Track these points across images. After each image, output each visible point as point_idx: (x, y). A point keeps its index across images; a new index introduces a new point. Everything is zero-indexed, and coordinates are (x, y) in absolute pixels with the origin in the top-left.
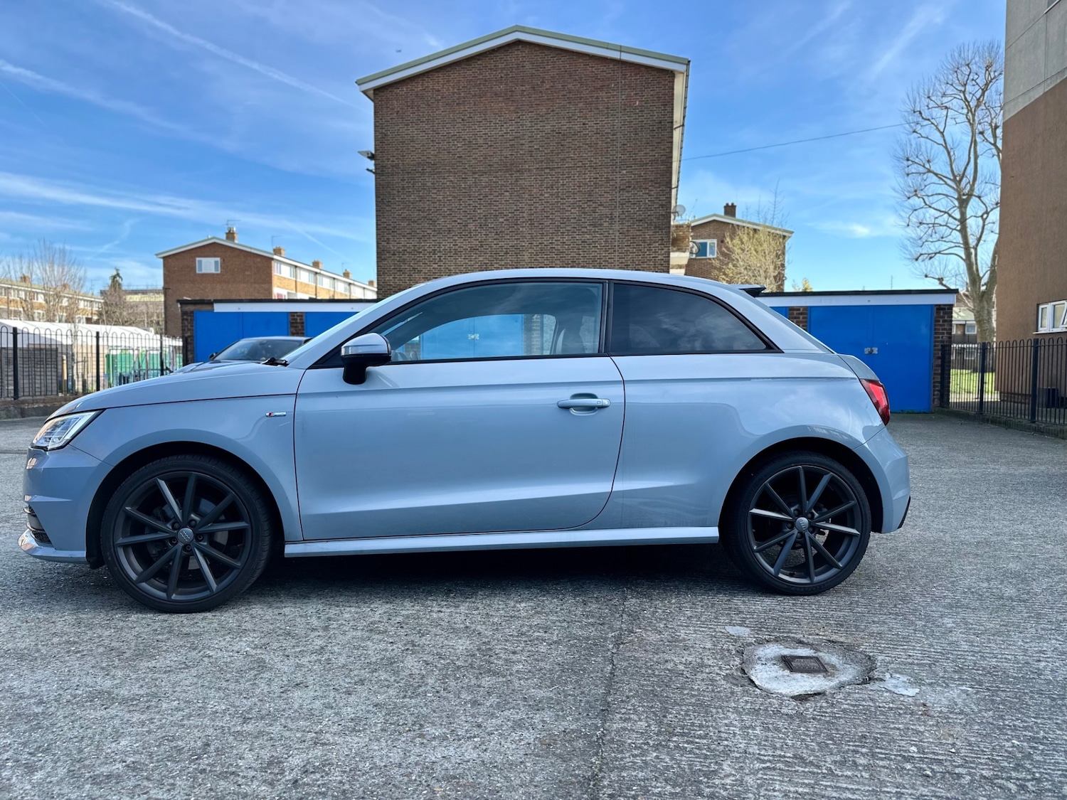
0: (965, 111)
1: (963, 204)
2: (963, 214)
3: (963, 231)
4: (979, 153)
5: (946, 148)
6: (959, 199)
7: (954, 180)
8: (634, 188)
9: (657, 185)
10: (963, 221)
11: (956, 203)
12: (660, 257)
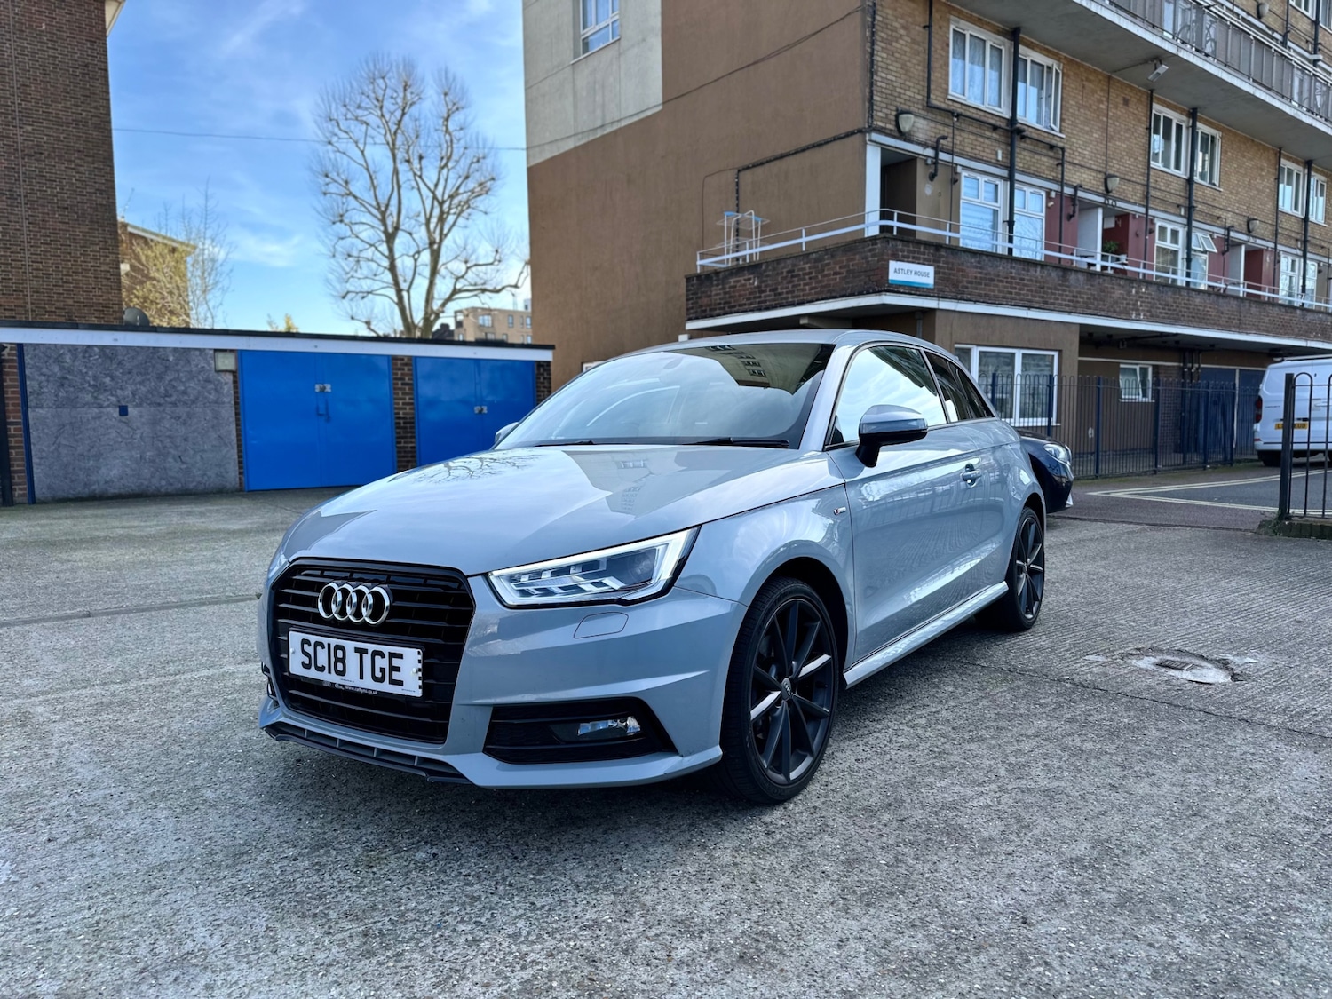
0: (383, 132)
1: (390, 238)
2: (391, 250)
3: (392, 268)
4: (401, 182)
5: (368, 170)
6: (385, 232)
7: (378, 209)
8: (49, 156)
9: (90, 159)
10: (391, 258)
11: (383, 237)
12: (104, 268)
